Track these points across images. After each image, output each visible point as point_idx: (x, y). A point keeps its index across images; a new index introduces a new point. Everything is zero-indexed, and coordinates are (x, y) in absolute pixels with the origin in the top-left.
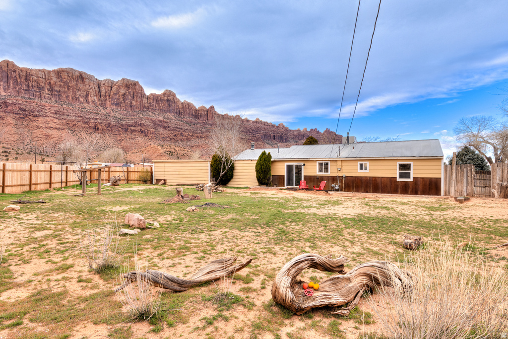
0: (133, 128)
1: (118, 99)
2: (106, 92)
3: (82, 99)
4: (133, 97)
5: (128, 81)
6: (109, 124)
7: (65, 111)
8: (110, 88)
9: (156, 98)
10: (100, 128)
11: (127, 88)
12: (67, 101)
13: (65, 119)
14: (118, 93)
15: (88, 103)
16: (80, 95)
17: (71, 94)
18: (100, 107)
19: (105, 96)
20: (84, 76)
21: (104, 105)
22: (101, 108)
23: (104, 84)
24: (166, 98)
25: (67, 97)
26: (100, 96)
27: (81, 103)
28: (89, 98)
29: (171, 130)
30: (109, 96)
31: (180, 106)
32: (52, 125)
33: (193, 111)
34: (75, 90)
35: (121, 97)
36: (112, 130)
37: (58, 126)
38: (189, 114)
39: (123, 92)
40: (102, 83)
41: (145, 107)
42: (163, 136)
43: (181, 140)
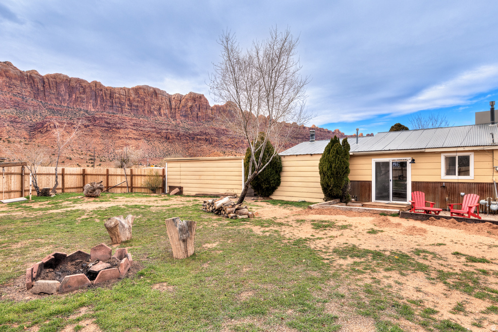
0: (199, 137)
1: (186, 111)
2: (176, 106)
3: (155, 113)
4: (199, 109)
5: (195, 94)
6: (179, 134)
7: (142, 123)
8: (179, 102)
9: (218, 108)
10: (171, 137)
11: (193, 101)
12: (143, 114)
13: (141, 130)
14: (186, 105)
15: (161, 116)
16: (154, 109)
17: (147, 108)
18: (170, 119)
19: (175, 109)
20: (157, 92)
21: (174, 117)
22: (172, 120)
23: (174, 98)
24: (228, 109)
25: (144, 111)
26: (171, 109)
27: (155, 116)
28: (162, 111)
29: (233, 138)
30: (179, 108)
32: (131, 135)
33: (253, 120)
34: (150, 104)
35: (189, 109)
36: (181, 139)
37: (136, 137)
39: (190, 104)
40: (173, 97)
41: (209, 118)
42: (225, 143)
43: (241, 147)
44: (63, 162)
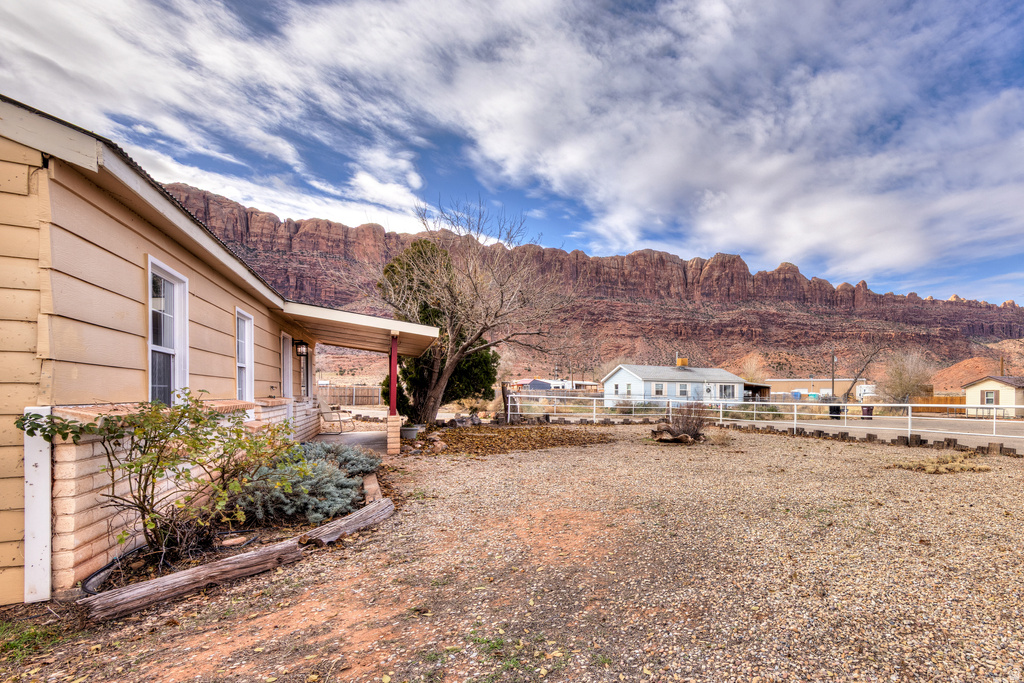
0: (729, 329)
1: (710, 286)
2: (694, 278)
3: (662, 292)
4: (732, 280)
5: (725, 256)
6: (697, 325)
7: (640, 311)
8: (699, 271)
9: (767, 278)
10: (684, 332)
11: (722, 268)
12: (643, 296)
13: (640, 323)
14: (710, 276)
16: (660, 286)
17: (649, 286)
18: (685, 300)
19: (693, 284)
20: (664, 257)
21: (691, 298)
22: (687, 302)
23: (691, 266)
24: (782, 276)
25: (644, 290)
26: (686, 284)
27: (661, 297)
28: (672, 289)
29: (790, 328)
30: (699, 282)
31: (806, 287)
32: (625, 331)
33: (829, 294)
34: (654, 280)
35: (715, 283)
36: (700, 334)
37: (631, 333)
38: (821, 300)
39: (717, 274)
40: (689, 265)
41: (749, 295)
42: (775, 338)
43: (805, 343)
44: (519, 375)
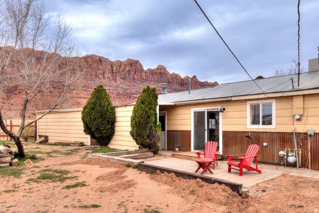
0: (135, 96)
1: (125, 74)
2: (116, 70)
3: (100, 76)
4: (135, 72)
5: (132, 60)
6: (119, 93)
7: (90, 85)
8: (119, 67)
9: (152, 72)
10: (112, 96)
11: (130, 66)
12: (91, 78)
13: (89, 91)
14: (124, 70)
15: (105, 79)
16: (99, 73)
17: (94, 73)
18: (112, 81)
19: (116, 73)
20: (102, 59)
21: (115, 80)
22: (113, 82)
23: (115, 64)
24: (159, 71)
25: (91, 75)
26: (113, 73)
27: (100, 79)
28: (105, 75)
30: (119, 72)
31: (170, 77)
32: (81, 95)
33: (180, 81)
34: (96, 70)
35: (127, 73)
36: (120, 97)
38: (176, 83)
39: (128, 69)
40: (114, 63)
41: (143, 79)
44: (29, 117)
